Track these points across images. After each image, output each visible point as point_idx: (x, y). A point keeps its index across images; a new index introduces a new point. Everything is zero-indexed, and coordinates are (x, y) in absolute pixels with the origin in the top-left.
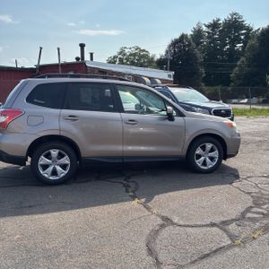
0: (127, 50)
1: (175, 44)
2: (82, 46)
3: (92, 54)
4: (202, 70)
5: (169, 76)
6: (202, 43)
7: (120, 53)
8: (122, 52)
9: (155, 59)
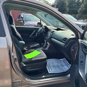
4: (68, 9)
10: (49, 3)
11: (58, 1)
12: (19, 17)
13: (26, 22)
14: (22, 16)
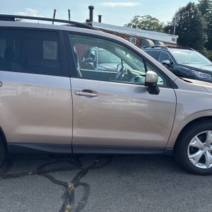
0: (139, 19)
1: (182, 11)
2: (91, 8)
3: (100, 17)
4: (205, 36)
5: (173, 40)
6: (207, 11)
7: (134, 21)
8: (135, 20)
9: (164, 26)
10: (160, 23)
11: (181, 18)
12: (88, 54)
13: (101, 65)
14: (93, 53)
